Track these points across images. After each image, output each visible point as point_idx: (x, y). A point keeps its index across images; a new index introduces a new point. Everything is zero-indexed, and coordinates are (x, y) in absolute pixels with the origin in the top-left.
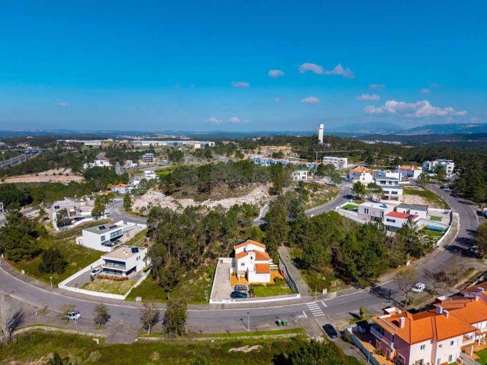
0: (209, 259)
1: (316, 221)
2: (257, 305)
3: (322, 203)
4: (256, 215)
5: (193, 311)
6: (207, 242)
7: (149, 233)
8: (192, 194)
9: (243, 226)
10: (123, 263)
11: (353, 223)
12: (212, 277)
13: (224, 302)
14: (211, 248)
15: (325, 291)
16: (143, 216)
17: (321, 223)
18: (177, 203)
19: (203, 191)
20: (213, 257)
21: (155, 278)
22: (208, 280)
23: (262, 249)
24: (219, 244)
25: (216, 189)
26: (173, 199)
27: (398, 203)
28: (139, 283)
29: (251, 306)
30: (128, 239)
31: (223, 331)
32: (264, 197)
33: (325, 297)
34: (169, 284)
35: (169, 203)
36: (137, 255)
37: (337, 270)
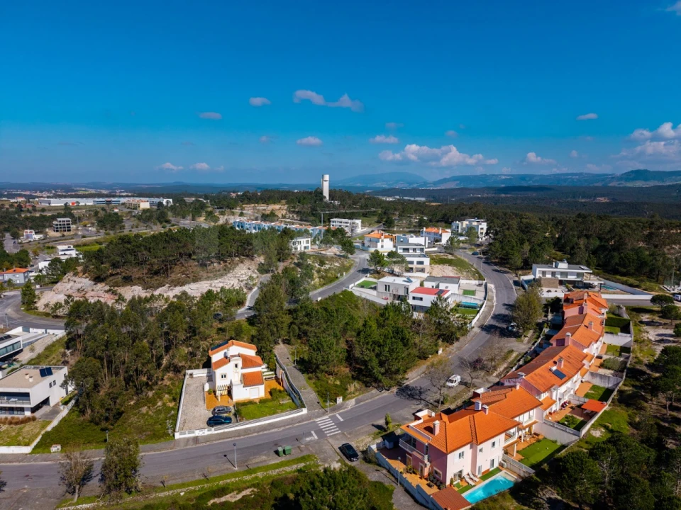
0: (171, 374)
1: (324, 306)
2: (246, 431)
3: (331, 281)
4: (241, 303)
5: (148, 454)
6: (167, 349)
7: (70, 342)
8: (139, 278)
9: (221, 321)
10: (26, 395)
11: (372, 305)
12: (177, 399)
13: (197, 433)
14: (173, 356)
15: (340, 400)
16: (57, 317)
17: (332, 307)
18: (114, 293)
19: (157, 273)
20: (178, 370)
21: (82, 412)
22: (172, 405)
23: (251, 352)
24: (185, 350)
25: (177, 269)
26: (107, 288)
27: (425, 275)
28: (55, 423)
29: (238, 433)
30: (33, 355)
31: (198, 477)
32: (251, 278)
33: (340, 407)
34: (107, 419)
35: (101, 293)
36: (49, 379)
37: (354, 369)
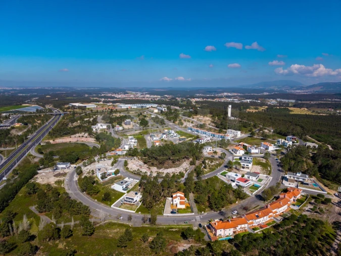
0: (163, 198)
1: (207, 181)
2: (179, 216)
3: (213, 170)
4: (183, 177)
5: (158, 217)
6: (163, 190)
8: (156, 165)
9: (177, 183)
10: (133, 199)
12: (164, 205)
13: (168, 215)
14: (164, 193)
15: (203, 212)
18: (149, 169)
19: (161, 163)
20: (165, 197)
21: (144, 205)
23: (183, 196)
24: (167, 191)
25: (166, 163)
28: (139, 207)
29: (177, 216)
31: (168, 224)
32: (187, 168)
33: (203, 214)
34: (149, 207)
35: (146, 168)
36: (137, 195)
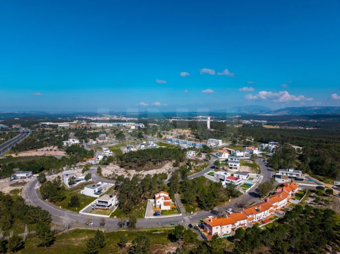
0: (144, 200)
1: (193, 181)
2: (164, 218)
3: (199, 171)
4: (166, 178)
5: (139, 221)
6: (143, 192)
7: (116, 188)
8: (135, 167)
9: (159, 184)
10: (107, 202)
11: (210, 181)
12: (145, 207)
13: (151, 217)
14: (145, 195)
15: (192, 212)
16: (109, 179)
17: (196, 182)
18: (127, 172)
19: (140, 166)
20: (146, 199)
21: (121, 208)
22: (144, 209)
23: (167, 195)
24: (148, 193)
25: (146, 164)
26: (124, 170)
28: (114, 211)
29: (162, 218)
30: (106, 191)
31: (150, 227)
32: (170, 169)
33: (192, 215)
34: (127, 211)
35: (122, 171)
36: (112, 198)
37: (199, 204)
